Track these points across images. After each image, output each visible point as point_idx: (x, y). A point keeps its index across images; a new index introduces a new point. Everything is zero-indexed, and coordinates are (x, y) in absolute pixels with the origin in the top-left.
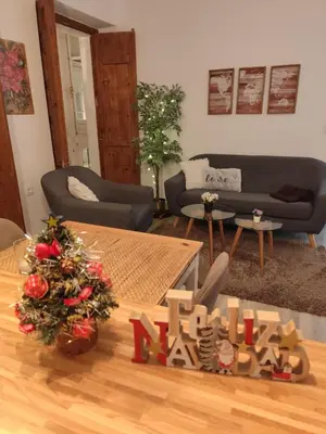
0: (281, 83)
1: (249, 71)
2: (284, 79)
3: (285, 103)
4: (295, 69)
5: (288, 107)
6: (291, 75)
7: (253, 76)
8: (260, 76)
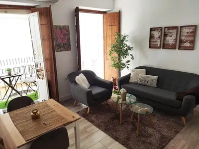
0: (186, 34)
1: (169, 28)
2: (188, 33)
3: (188, 44)
4: (194, 28)
5: (189, 47)
6: (191, 30)
7: (171, 31)
8: (175, 31)
